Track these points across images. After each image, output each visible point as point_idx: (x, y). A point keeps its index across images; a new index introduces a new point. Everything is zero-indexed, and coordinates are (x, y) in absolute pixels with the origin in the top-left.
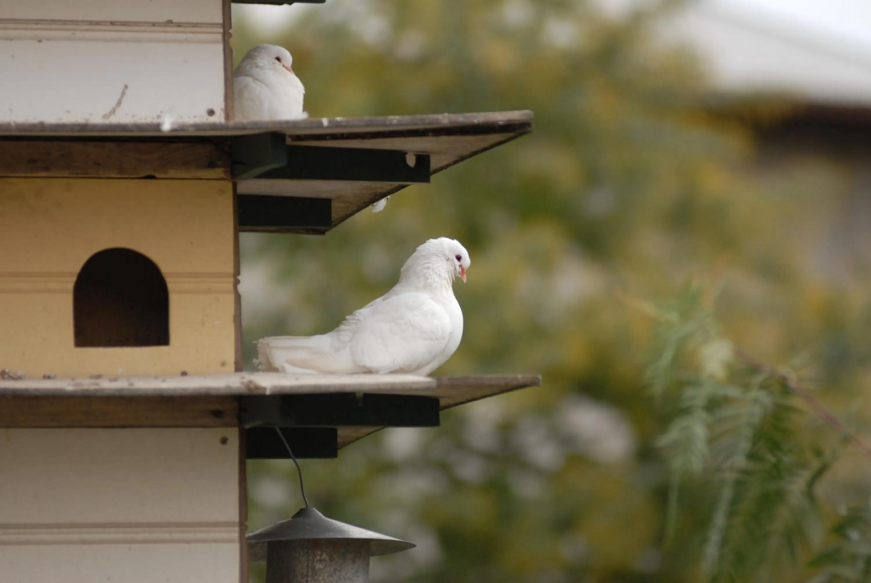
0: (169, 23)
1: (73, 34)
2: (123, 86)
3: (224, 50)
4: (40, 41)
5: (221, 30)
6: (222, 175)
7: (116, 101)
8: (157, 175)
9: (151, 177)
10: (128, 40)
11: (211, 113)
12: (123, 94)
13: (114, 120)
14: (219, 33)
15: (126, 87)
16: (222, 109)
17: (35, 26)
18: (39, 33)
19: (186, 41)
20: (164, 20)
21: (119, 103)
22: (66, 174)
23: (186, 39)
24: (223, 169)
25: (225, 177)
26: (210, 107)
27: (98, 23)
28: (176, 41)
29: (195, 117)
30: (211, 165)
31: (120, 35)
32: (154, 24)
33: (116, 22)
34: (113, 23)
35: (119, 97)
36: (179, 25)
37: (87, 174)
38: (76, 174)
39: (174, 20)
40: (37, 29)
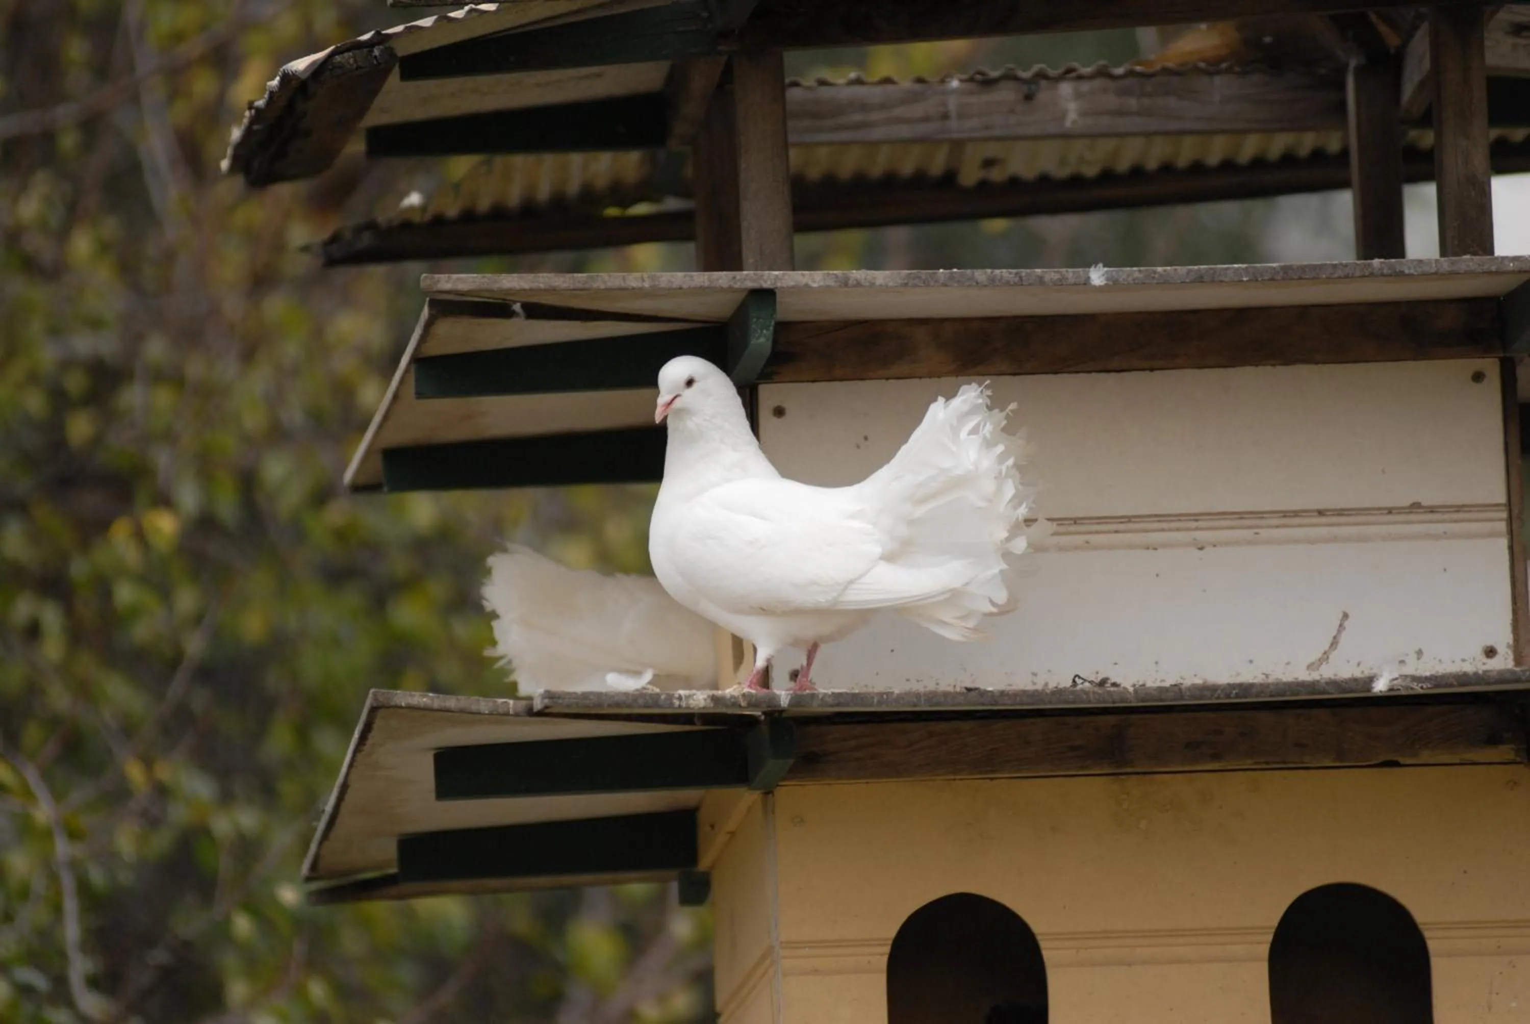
0: (1416, 507)
1: (1256, 533)
2: (1340, 616)
3: (1511, 548)
4: (1201, 549)
5: (1504, 515)
6: (1511, 756)
7: (1330, 639)
8: (1402, 761)
9: (1394, 764)
10: (1347, 539)
11: (1490, 652)
12: (1341, 627)
13: (1327, 673)
14: (1501, 520)
15: (1346, 616)
16: (1508, 646)
17: (1194, 525)
18: (1199, 535)
19: (1446, 535)
20: (1407, 503)
21: (1334, 643)
22: (1248, 763)
23: (1445, 533)
24: (1512, 746)
25: (1518, 759)
26: (1490, 643)
27: (1296, 514)
28: (1428, 536)
29: (1463, 660)
30: (1493, 740)
31: (1335, 530)
32: (1390, 511)
33: (1328, 510)
34: (1321, 513)
35: (1334, 633)
36: (1432, 510)
37: (1285, 763)
38: (1267, 763)
39: (1425, 503)
40: (1197, 529)
